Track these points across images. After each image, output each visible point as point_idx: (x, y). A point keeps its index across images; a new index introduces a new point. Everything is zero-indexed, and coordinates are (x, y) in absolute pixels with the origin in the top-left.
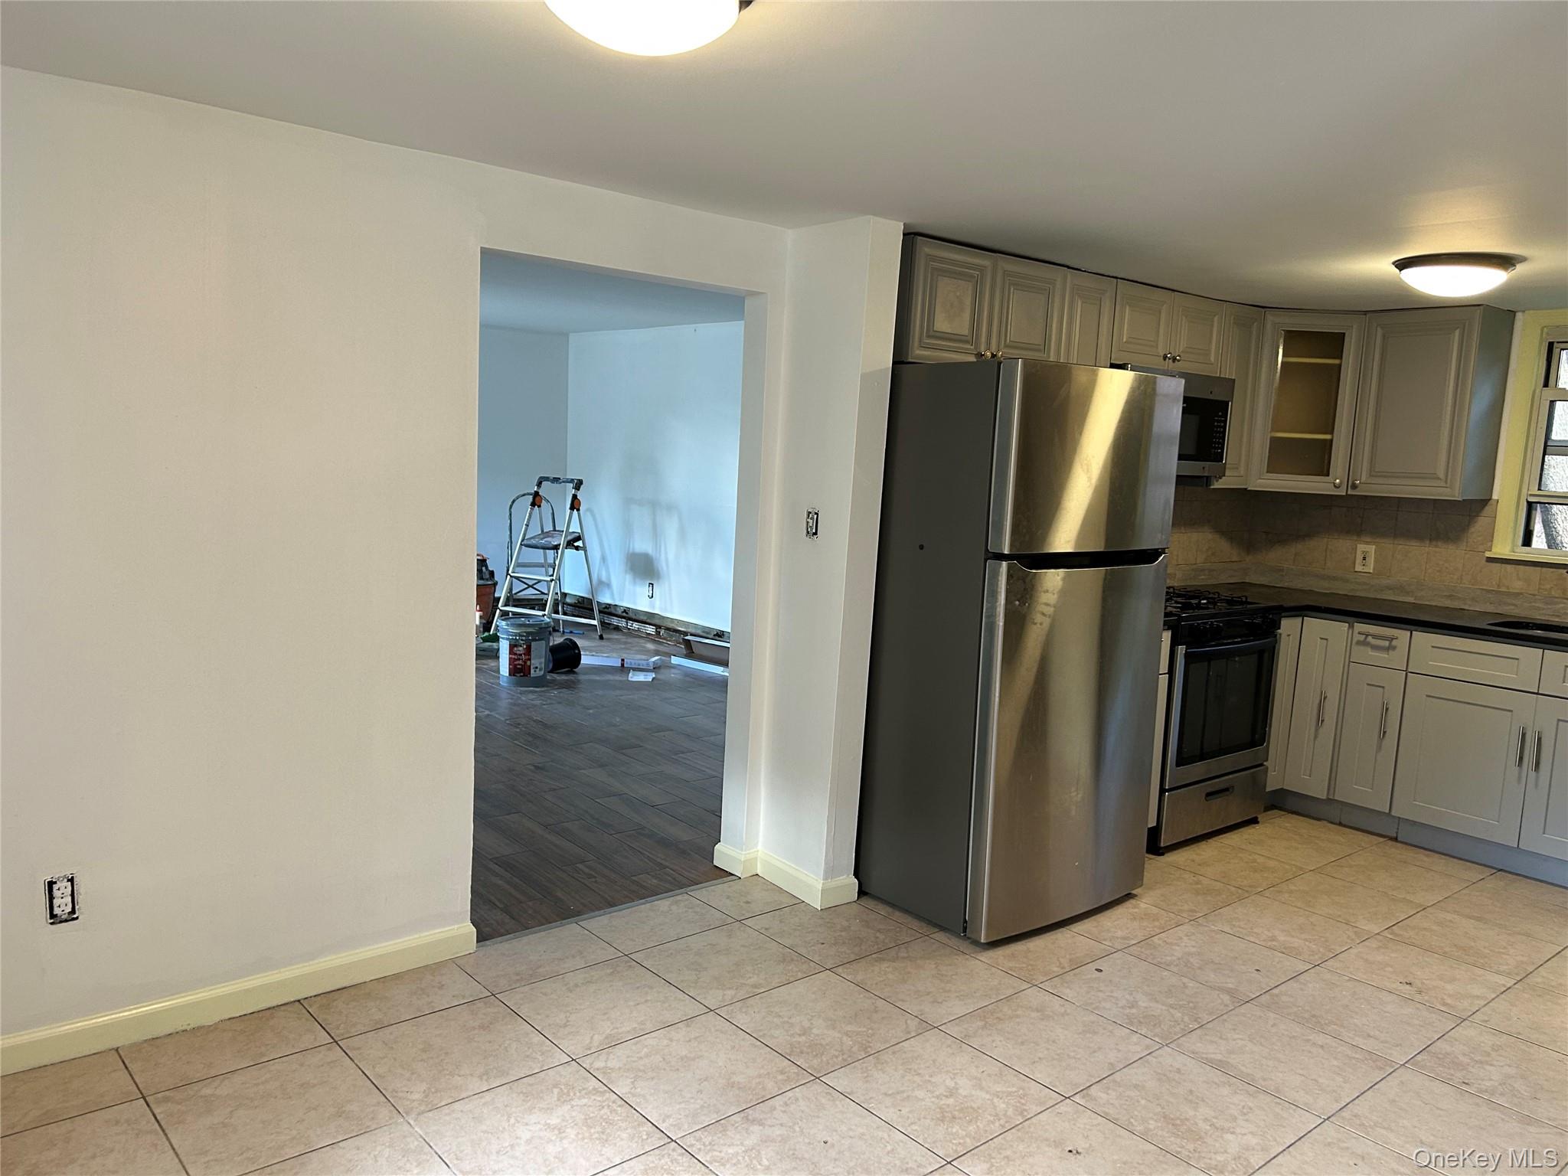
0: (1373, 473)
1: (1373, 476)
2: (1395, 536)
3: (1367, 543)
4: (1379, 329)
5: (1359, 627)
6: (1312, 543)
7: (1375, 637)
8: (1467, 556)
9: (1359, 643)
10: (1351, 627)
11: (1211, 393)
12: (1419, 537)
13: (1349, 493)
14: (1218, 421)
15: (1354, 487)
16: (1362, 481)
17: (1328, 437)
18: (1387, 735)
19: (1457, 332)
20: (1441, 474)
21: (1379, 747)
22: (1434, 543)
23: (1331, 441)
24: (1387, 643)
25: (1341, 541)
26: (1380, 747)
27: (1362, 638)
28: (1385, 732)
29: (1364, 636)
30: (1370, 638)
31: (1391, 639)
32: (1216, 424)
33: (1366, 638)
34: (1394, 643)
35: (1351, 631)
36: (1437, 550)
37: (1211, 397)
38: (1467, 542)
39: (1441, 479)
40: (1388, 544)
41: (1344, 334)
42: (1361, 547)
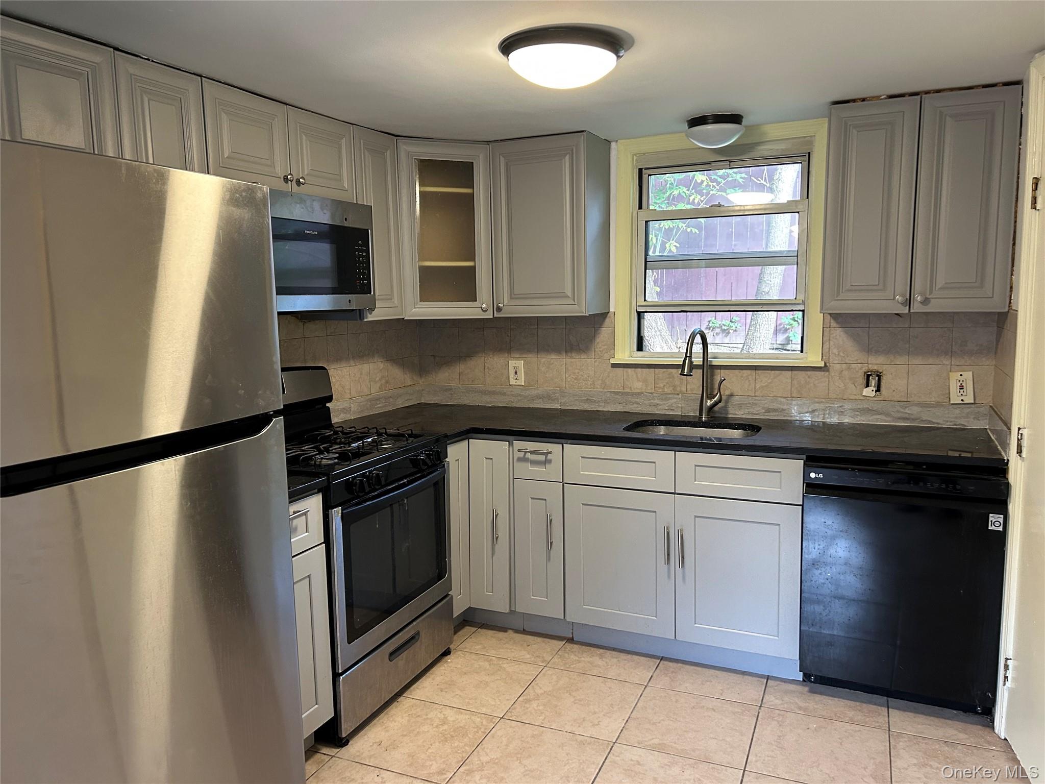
0: (513, 296)
1: (513, 299)
2: (538, 352)
3: (517, 359)
4: (501, 157)
5: (519, 444)
6: (471, 363)
7: (532, 453)
8: (597, 364)
9: (519, 459)
10: (511, 444)
11: (346, 219)
12: (557, 350)
13: (495, 315)
14: (360, 251)
15: (499, 310)
16: (505, 304)
17: (470, 264)
18: (554, 544)
19: (567, 158)
20: (569, 293)
21: (549, 559)
22: (569, 354)
23: (474, 267)
24: (542, 458)
25: (495, 359)
26: (549, 557)
27: (522, 454)
28: (551, 543)
29: (523, 453)
30: (528, 455)
31: (546, 454)
32: (357, 253)
33: (525, 455)
34: (549, 457)
35: (511, 448)
36: (573, 360)
37: (346, 224)
38: (595, 352)
39: (569, 297)
40: (532, 358)
41: (473, 163)
42: (512, 363)
